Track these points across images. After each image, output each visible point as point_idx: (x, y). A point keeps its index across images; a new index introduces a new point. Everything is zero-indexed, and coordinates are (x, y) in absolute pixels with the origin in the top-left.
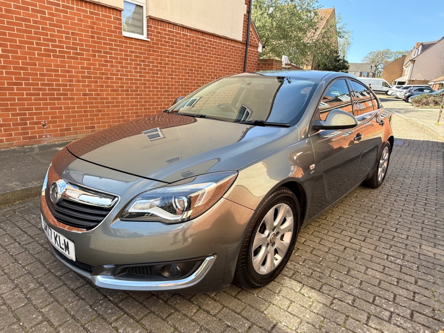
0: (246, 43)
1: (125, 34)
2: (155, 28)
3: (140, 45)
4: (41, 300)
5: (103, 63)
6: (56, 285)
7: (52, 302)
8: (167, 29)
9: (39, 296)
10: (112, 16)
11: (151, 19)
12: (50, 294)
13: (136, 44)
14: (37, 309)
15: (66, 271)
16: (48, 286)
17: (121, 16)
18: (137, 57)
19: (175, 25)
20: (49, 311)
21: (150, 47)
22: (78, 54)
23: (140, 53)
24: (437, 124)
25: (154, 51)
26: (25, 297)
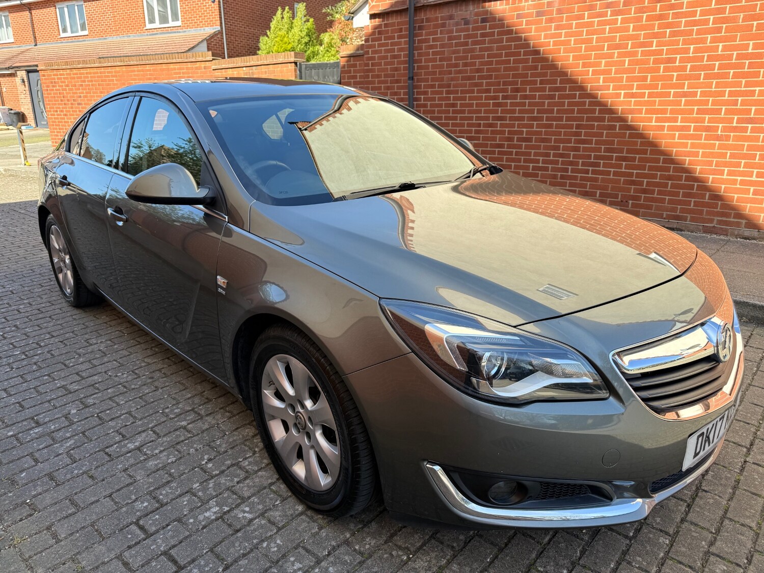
4: (740, 536)
6: (694, 532)
7: (731, 520)
9: (733, 543)
12: (718, 531)
14: (757, 535)
15: (650, 532)
16: (703, 543)
20: (749, 517)
24: (27, 164)
26: (750, 564)
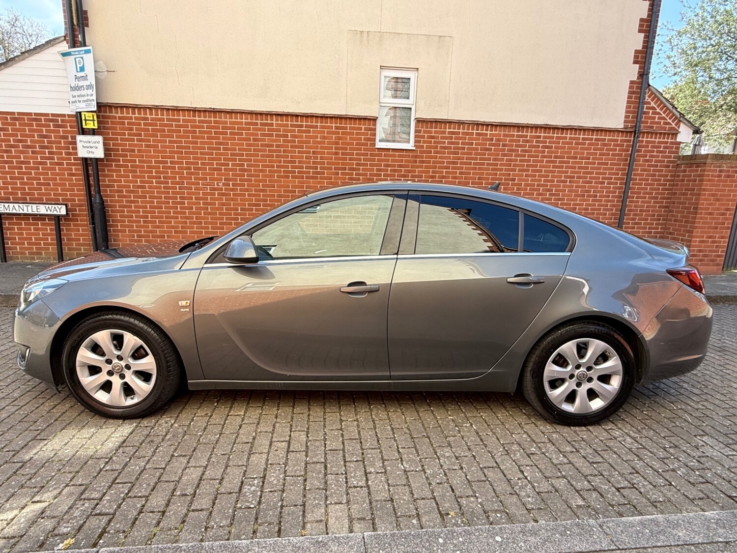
0: (633, 130)
1: (379, 145)
2: (425, 132)
3: (399, 156)
5: (347, 181)
8: (448, 130)
10: (363, 127)
11: (419, 121)
13: (394, 156)
17: (375, 125)
18: (395, 171)
19: (460, 123)
21: (416, 157)
22: (318, 173)
23: (400, 166)
25: (423, 162)
